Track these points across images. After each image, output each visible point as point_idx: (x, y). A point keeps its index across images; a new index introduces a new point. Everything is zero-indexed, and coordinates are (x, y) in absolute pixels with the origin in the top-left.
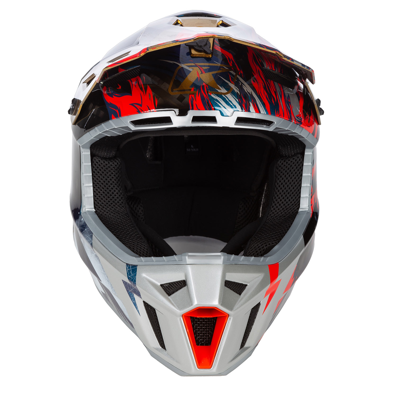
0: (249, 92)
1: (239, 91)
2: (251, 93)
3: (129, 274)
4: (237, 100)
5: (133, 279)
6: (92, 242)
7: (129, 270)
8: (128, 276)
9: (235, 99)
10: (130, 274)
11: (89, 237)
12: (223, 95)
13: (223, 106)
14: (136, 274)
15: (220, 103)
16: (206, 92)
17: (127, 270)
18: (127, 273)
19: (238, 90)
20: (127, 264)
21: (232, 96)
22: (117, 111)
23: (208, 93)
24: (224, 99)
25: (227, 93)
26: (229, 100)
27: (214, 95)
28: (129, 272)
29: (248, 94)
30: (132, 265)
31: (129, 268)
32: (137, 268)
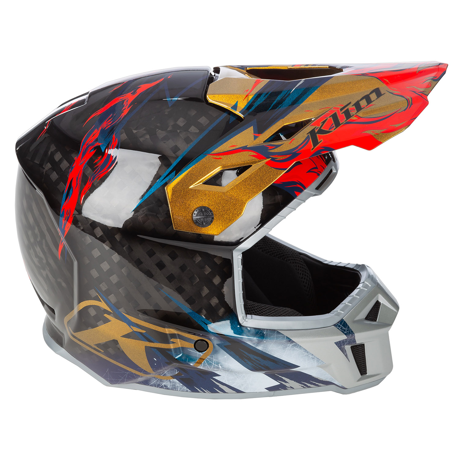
3: (343, 331)
5: (349, 332)
6: (286, 336)
7: (340, 328)
8: (344, 333)
10: (345, 330)
11: (276, 335)
14: (348, 326)
17: (340, 330)
18: (342, 332)
20: (335, 325)
22: (299, 186)
28: (342, 329)
30: (338, 322)
31: (339, 326)
32: (345, 321)
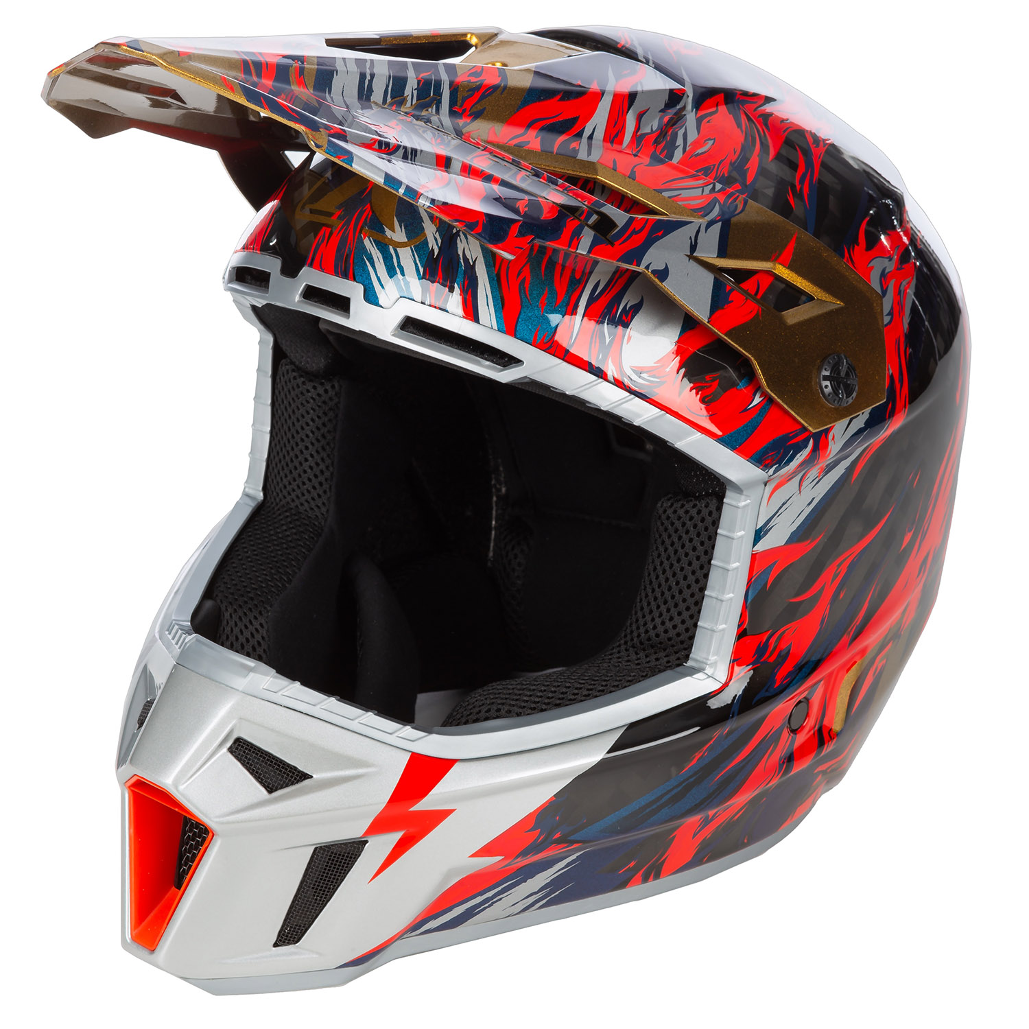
0: (469, 257)
1: (440, 249)
2: (474, 263)
4: (421, 270)
9: (416, 264)
12: (391, 247)
13: (376, 275)
15: (373, 266)
16: (358, 230)
19: (437, 244)
21: (414, 255)
23: (361, 232)
24: (387, 259)
25: (403, 245)
26: (399, 263)
27: (371, 242)
29: (462, 261)
